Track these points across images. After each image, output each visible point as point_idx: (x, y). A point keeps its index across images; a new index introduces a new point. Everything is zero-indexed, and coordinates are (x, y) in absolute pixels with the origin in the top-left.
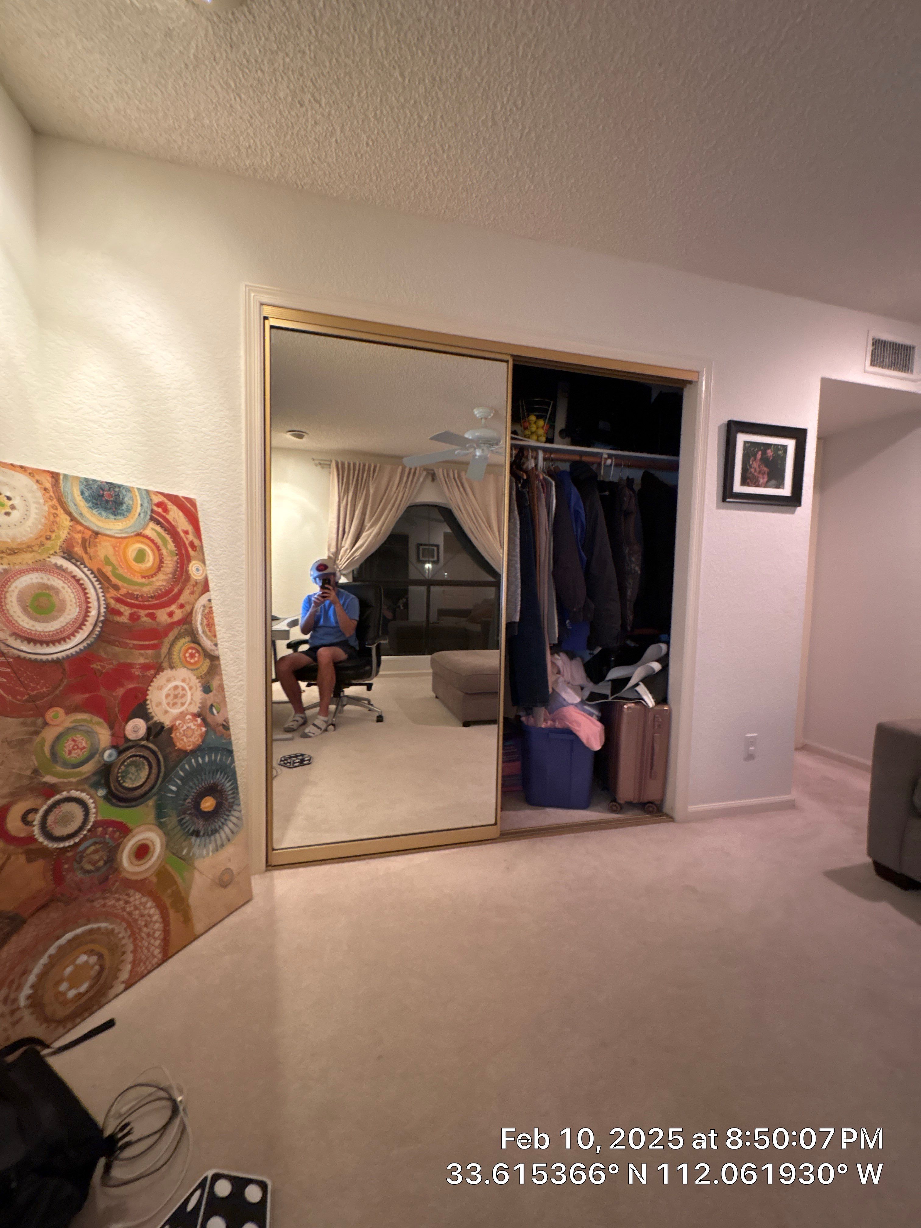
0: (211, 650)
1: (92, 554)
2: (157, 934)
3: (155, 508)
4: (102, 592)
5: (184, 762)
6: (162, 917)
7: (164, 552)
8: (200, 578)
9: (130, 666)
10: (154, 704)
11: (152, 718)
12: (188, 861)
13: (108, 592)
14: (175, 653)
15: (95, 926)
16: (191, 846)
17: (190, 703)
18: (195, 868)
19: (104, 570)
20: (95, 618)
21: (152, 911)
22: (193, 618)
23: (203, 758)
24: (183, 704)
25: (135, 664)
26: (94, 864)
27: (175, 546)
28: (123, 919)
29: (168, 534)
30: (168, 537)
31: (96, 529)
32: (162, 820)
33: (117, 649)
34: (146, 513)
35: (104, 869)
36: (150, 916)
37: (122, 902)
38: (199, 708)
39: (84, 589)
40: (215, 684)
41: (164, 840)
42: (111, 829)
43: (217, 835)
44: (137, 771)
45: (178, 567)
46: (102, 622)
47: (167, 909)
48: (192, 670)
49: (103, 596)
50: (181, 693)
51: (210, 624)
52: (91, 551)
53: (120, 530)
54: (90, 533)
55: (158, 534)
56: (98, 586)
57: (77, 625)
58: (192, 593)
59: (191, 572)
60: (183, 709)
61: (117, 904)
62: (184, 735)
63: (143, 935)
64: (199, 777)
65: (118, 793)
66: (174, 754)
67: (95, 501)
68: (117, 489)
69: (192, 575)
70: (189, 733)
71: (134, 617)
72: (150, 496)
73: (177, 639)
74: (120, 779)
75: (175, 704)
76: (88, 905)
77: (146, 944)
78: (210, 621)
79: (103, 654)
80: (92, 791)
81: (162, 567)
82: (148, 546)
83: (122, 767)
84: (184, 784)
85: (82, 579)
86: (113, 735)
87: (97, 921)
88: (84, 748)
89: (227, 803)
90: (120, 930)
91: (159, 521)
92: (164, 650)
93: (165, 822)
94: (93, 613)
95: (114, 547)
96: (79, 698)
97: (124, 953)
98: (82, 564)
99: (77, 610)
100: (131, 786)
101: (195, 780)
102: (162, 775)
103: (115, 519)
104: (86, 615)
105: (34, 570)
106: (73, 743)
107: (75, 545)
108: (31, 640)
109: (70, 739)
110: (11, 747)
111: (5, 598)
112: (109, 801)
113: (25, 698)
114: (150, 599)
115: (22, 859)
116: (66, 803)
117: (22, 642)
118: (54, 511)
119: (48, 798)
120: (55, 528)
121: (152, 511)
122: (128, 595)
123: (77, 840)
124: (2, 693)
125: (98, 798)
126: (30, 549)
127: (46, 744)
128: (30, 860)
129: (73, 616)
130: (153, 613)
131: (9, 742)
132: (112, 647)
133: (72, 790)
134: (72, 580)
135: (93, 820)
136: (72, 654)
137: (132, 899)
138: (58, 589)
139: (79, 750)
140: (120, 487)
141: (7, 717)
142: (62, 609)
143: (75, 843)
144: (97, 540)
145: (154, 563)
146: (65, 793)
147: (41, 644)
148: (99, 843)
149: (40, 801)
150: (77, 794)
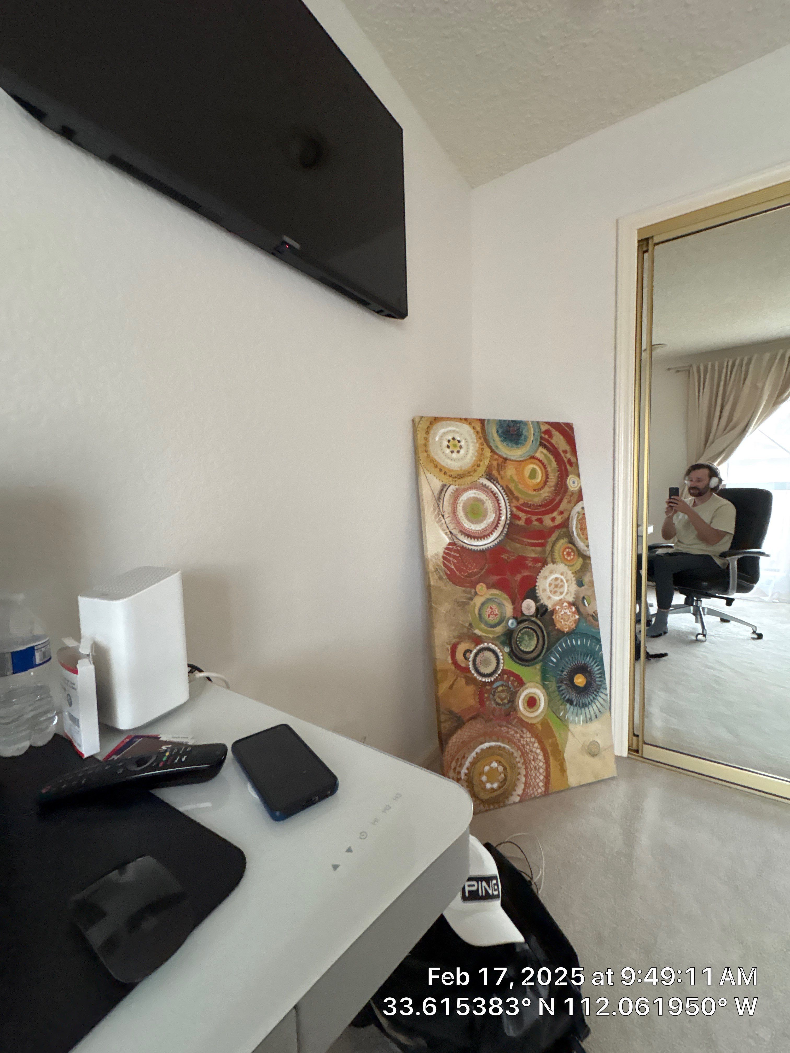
0: (583, 550)
1: (502, 476)
2: (541, 771)
3: (543, 435)
4: (509, 502)
5: (561, 640)
6: (545, 759)
7: (549, 469)
8: (577, 489)
9: (525, 558)
10: (541, 589)
11: (539, 601)
12: (564, 722)
13: (512, 502)
14: (556, 551)
15: (502, 745)
16: (566, 712)
17: (567, 593)
18: (569, 730)
19: (510, 486)
20: (504, 522)
21: (538, 751)
22: (570, 523)
23: (577, 641)
24: (561, 593)
25: (528, 557)
26: (502, 700)
27: (557, 464)
28: (519, 748)
29: (552, 455)
30: (551, 457)
31: (505, 456)
32: (545, 683)
33: (518, 545)
34: (536, 440)
35: (508, 706)
36: (537, 755)
37: (518, 735)
38: (573, 598)
39: (498, 500)
40: (586, 580)
41: (546, 698)
42: (512, 678)
43: (587, 709)
44: (529, 640)
45: (559, 481)
46: (509, 525)
47: (548, 753)
48: (569, 566)
49: (509, 505)
50: (561, 584)
51: (583, 528)
52: (502, 473)
53: (521, 455)
54: (502, 459)
55: (545, 455)
56: (506, 498)
57: (494, 526)
58: (569, 502)
59: (568, 485)
60: (561, 597)
61: (515, 735)
62: (562, 619)
63: (532, 766)
64: (573, 656)
65: (516, 652)
66: (555, 632)
67: (505, 436)
68: (518, 425)
69: (569, 487)
70: (566, 618)
71: (528, 521)
72: (540, 426)
73: (557, 539)
74: (518, 642)
75: (555, 592)
76: (498, 728)
77: (534, 775)
78: (583, 526)
79: (508, 548)
80: (502, 648)
81: (548, 481)
82: (538, 465)
83: (520, 634)
84: (561, 658)
85: (497, 493)
86: (514, 609)
87: (503, 742)
88: (497, 615)
89: (595, 685)
90: (517, 754)
91: (545, 445)
92: (548, 548)
93: (547, 685)
94: (503, 518)
95: (516, 469)
96: (495, 578)
97: (519, 774)
98: (497, 482)
99: (494, 515)
100: (525, 650)
101: (570, 658)
102: (546, 646)
103: (517, 448)
104: (499, 520)
105: (471, 488)
106: (491, 610)
107: (493, 469)
108: (469, 536)
109: (489, 607)
110: (459, 606)
111: (457, 507)
112: (512, 658)
113: (465, 575)
114: (539, 507)
115: (463, 681)
116: (486, 651)
117: (465, 537)
118: (482, 447)
119: (477, 644)
120: (482, 458)
121: (541, 438)
122: (525, 504)
123: (492, 680)
124: (455, 570)
125: (505, 654)
126: (469, 474)
127: (476, 607)
128: (467, 683)
129: (492, 520)
130: (540, 519)
131: (458, 603)
132: (514, 544)
133: (490, 643)
134: (491, 494)
135: (501, 668)
136: (491, 547)
137: (525, 736)
138: (483, 501)
139: (494, 616)
140: (520, 423)
141: (457, 585)
142: (485, 516)
143: (491, 681)
144: (506, 464)
145: (541, 480)
146: (486, 644)
147: (474, 539)
148: (505, 686)
149: (473, 646)
150: (493, 646)
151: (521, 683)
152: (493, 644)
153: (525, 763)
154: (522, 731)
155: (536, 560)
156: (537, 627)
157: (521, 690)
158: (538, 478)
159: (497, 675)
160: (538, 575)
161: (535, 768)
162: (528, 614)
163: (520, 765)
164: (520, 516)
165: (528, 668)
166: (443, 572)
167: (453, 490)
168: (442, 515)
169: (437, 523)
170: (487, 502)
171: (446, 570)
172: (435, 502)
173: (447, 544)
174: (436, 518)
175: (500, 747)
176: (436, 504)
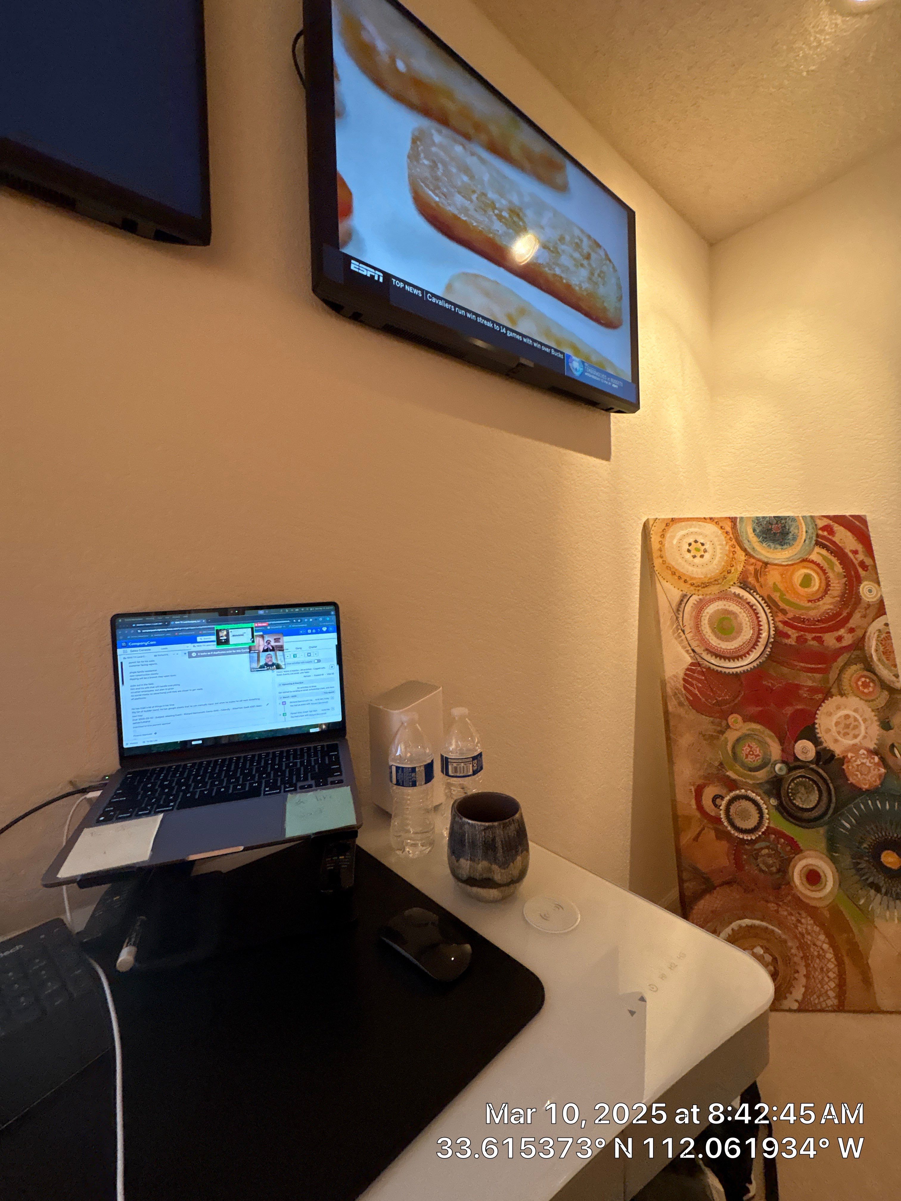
0: (890, 681)
1: (763, 582)
2: (831, 975)
3: (820, 532)
4: (772, 616)
5: (858, 800)
6: (836, 960)
7: (831, 575)
8: (874, 600)
9: (798, 687)
10: (823, 729)
12: (866, 914)
13: (777, 616)
14: (845, 680)
16: (870, 899)
17: (865, 737)
18: (876, 927)
19: (773, 596)
20: (766, 640)
22: (866, 644)
23: (883, 805)
24: (856, 736)
25: (803, 686)
26: (768, 866)
27: (843, 568)
28: (795, 936)
29: (834, 556)
30: (835, 560)
31: (766, 560)
32: (834, 854)
33: (785, 670)
34: (811, 538)
35: (777, 877)
36: (824, 951)
37: (793, 919)
38: (877, 744)
39: (757, 614)
40: (896, 721)
41: (836, 876)
44: (807, 793)
45: (847, 589)
46: (772, 643)
47: (841, 953)
48: (866, 701)
49: (773, 620)
50: (854, 724)
51: (888, 652)
52: (762, 579)
53: (787, 558)
54: (761, 564)
55: (825, 557)
56: (768, 611)
57: (752, 645)
58: (865, 616)
59: (862, 594)
60: (856, 741)
62: (858, 771)
63: (816, 966)
64: (878, 824)
65: (787, 807)
66: (847, 788)
67: (765, 536)
68: (783, 521)
69: (863, 597)
70: (865, 770)
71: (801, 640)
72: (814, 522)
73: (847, 665)
74: (790, 795)
75: (846, 734)
76: (763, 903)
77: (820, 978)
78: (888, 649)
79: (773, 673)
81: (829, 590)
82: (814, 570)
84: (859, 824)
85: (755, 605)
86: (783, 751)
87: (771, 923)
90: (793, 945)
91: (825, 544)
92: (833, 675)
93: (837, 858)
94: (764, 635)
95: (782, 575)
97: (797, 971)
98: (754, 592)
99: (752, 632)
100: (801, 806)
101: (873, 826)
102: (833, 805)
103: (782, 549)
104: (759, 637)
105: (719, 599)
106: (750, 749)
107: (749, 576)
108: (717, 655)
109: (747, 745)
110: (705, 740)
111: (701, 621)
112: (780, 812)
113: (714, 702)
114: (817, 623)
115: (713, 834)
116: (744, 800)
117: (712, 656)
118: (733, 550)
119: (731, 791)
120: (734, 563)
121: (818, 536)
122: (795, 618)
123: (754, 838)
124: (699, 695)
125: (770, 806)
126: (716, 582)
127: (729, 743)
128: (717, 838)
129: (748, 637)
130: (820, 637)
131: (704, 736)
132: (781, 667)
133: (749, 790)
134: (747, 606)
135: (766, 825)
136: (747, 670)
137: (803, 921)
138: (736, 614)
139: (754, 756)
140: (786, 519)
141: (703, 714)
142: (739, 631)
143: (752, 839)
144: (767, 570)
145: (820, 587)
146: (743, 791)
147: (725, 660)
148: (773, 850)
149: (725, 791)
150: (753, 795)
151: (796, 849)
152: (754, 792)
153: (805, 958)
154: (799, 914)
155: (813, 690)
156: (818, 777)
157: (797, 857)
158: (814, 585)
159: (760, 833)
160: (818, 709)
161: (822, 969)
162: (804, 760)
163: (796, 959)
164: (790, 633)
165: (806, 831)
166: (683, 697)
167: (696, 600)
168: (682, 630)
169: (676, 638)
170: (741, 616)
171: (688, 695)
172: (673, 614)
173: (689, 663)
174: (674, 633)
175: (767, 928)
176: (675, 618)
